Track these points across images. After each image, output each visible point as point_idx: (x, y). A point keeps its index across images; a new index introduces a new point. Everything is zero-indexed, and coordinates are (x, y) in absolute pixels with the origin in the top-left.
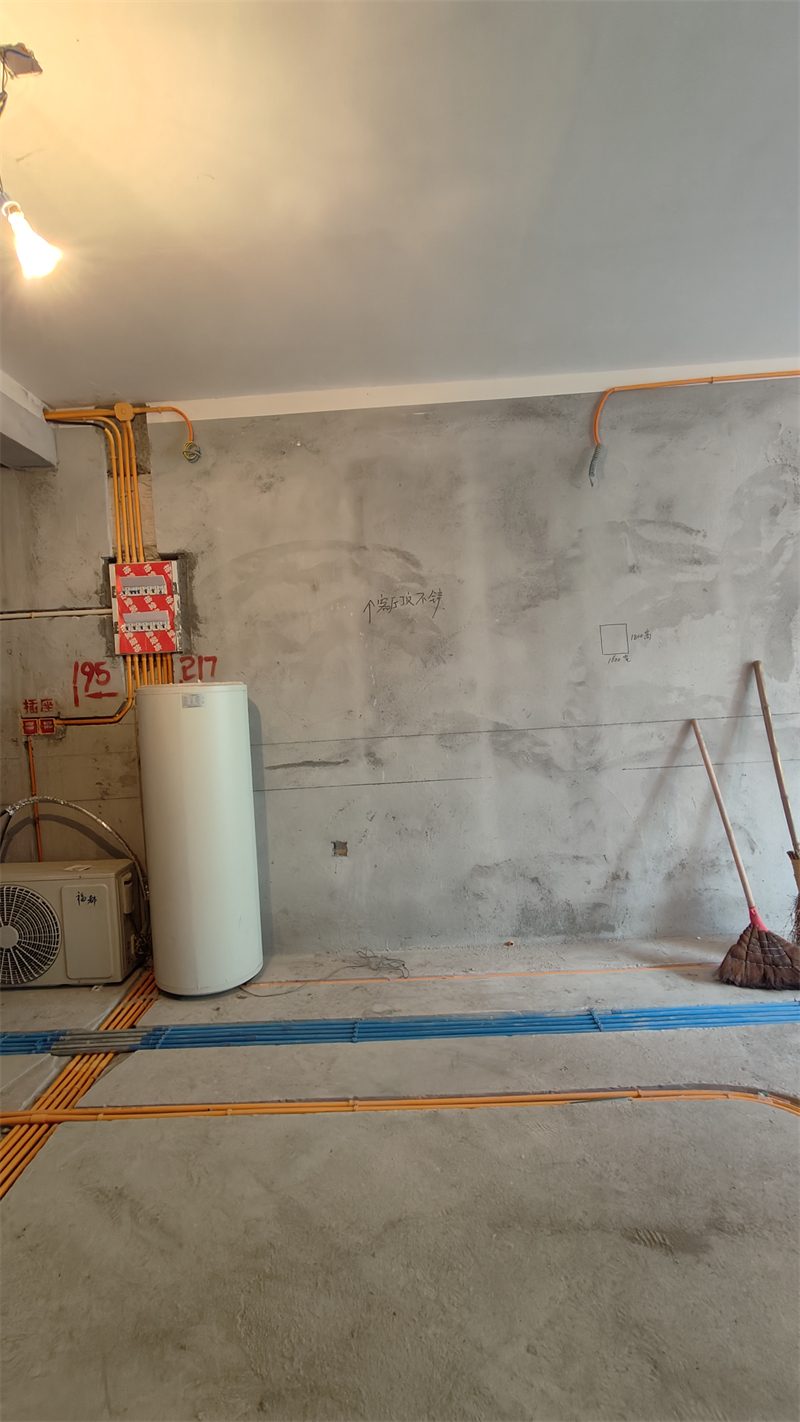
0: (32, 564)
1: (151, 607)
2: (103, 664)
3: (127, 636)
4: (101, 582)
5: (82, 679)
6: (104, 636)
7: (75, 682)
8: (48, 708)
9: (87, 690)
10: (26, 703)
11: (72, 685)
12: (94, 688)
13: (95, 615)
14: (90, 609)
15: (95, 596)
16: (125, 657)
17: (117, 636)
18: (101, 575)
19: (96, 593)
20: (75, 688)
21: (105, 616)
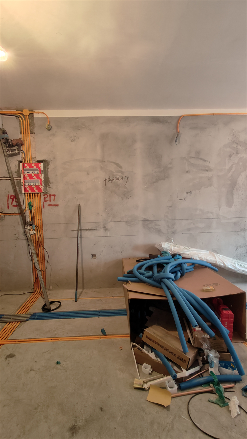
1: (34, 178)
3: (26, 187)
6: (18, 186)
7: (8, 201)
9: (12, 204)
13: (15, 179)
15: (15, 173)
16: (25, 194)
17: (23, 187)
18: (17, 166)
21: (18, 180)
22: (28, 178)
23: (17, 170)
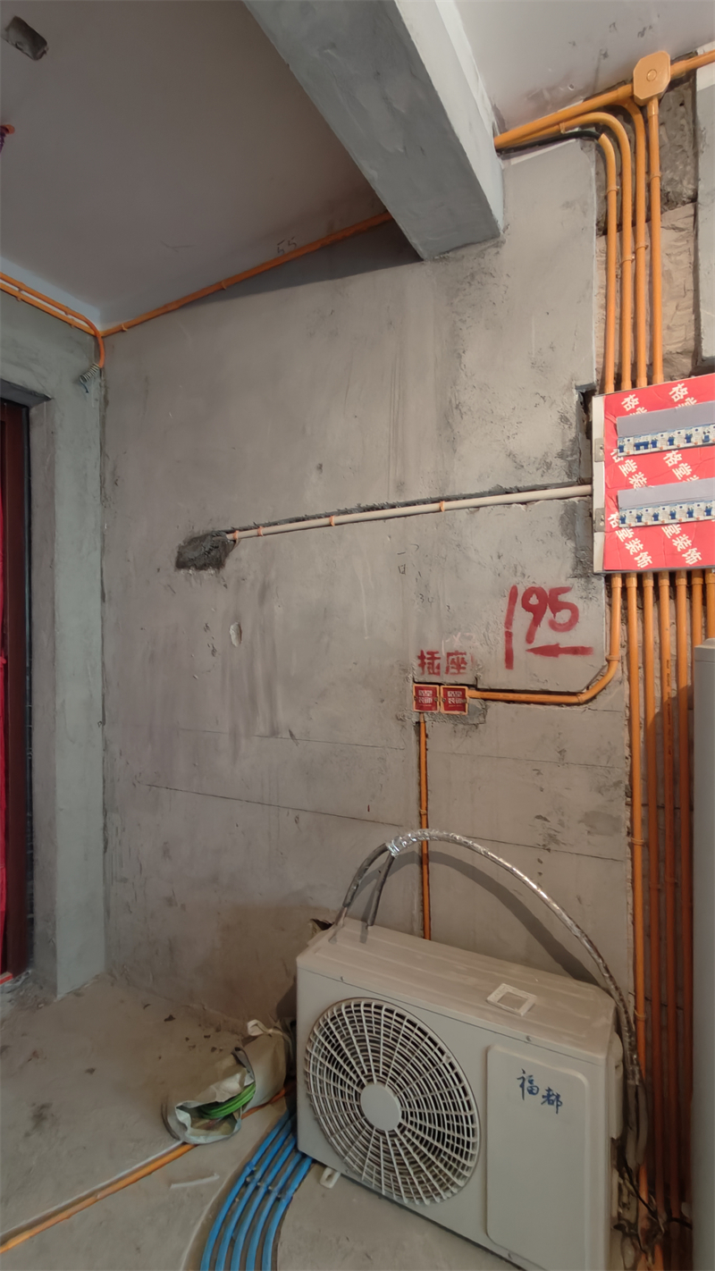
0: (449, 418)
1: (678, 473)
2: (565, 590)
3: (623, 534)
4: (572, 433)
5: (523, 618)
6: (571, 536)
7: (509, 623)
8: (459, 667)
9: (530, 637)
10: (422, 657)
11: (503, 630)
12: (545, 636)
13: (552, 499)
14: (545, 488)
15: (559, 462)
16: (608, 578)
17: (599, 538)
18: (573, 420)
19: (561, 455)
20: (509, 635)
21: (576, 499)
22: (638, 480)
23: (568, 444)
